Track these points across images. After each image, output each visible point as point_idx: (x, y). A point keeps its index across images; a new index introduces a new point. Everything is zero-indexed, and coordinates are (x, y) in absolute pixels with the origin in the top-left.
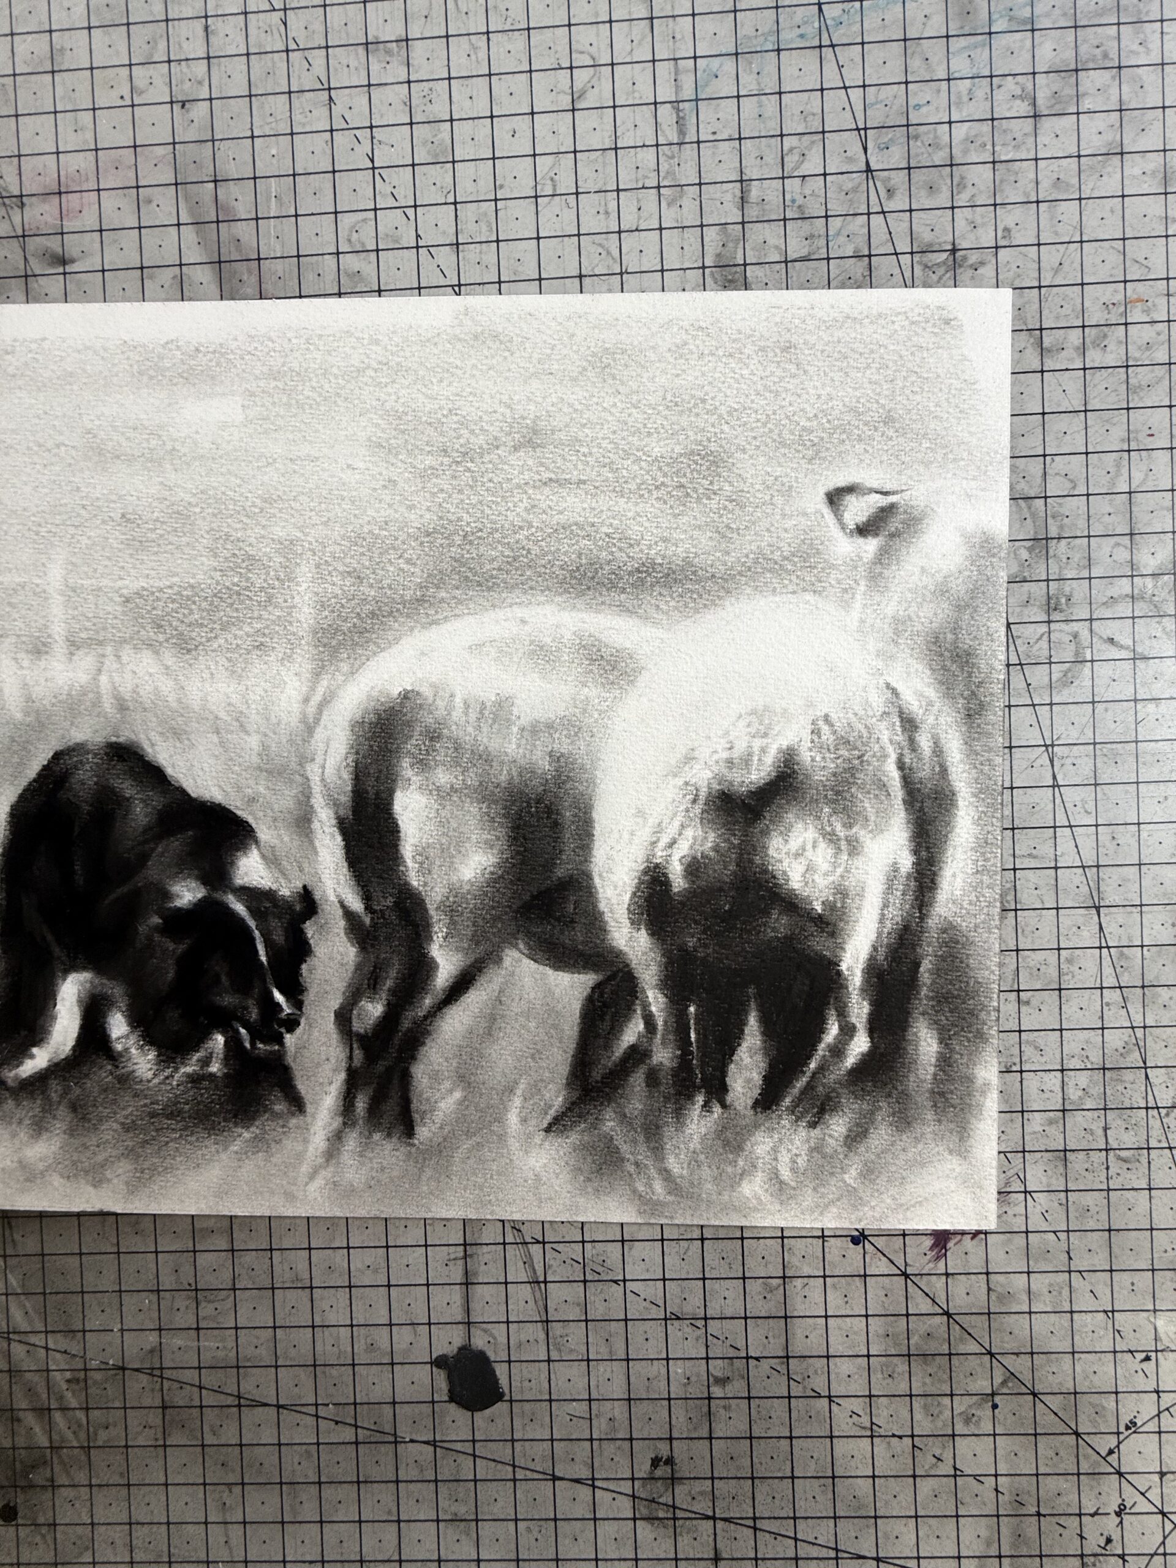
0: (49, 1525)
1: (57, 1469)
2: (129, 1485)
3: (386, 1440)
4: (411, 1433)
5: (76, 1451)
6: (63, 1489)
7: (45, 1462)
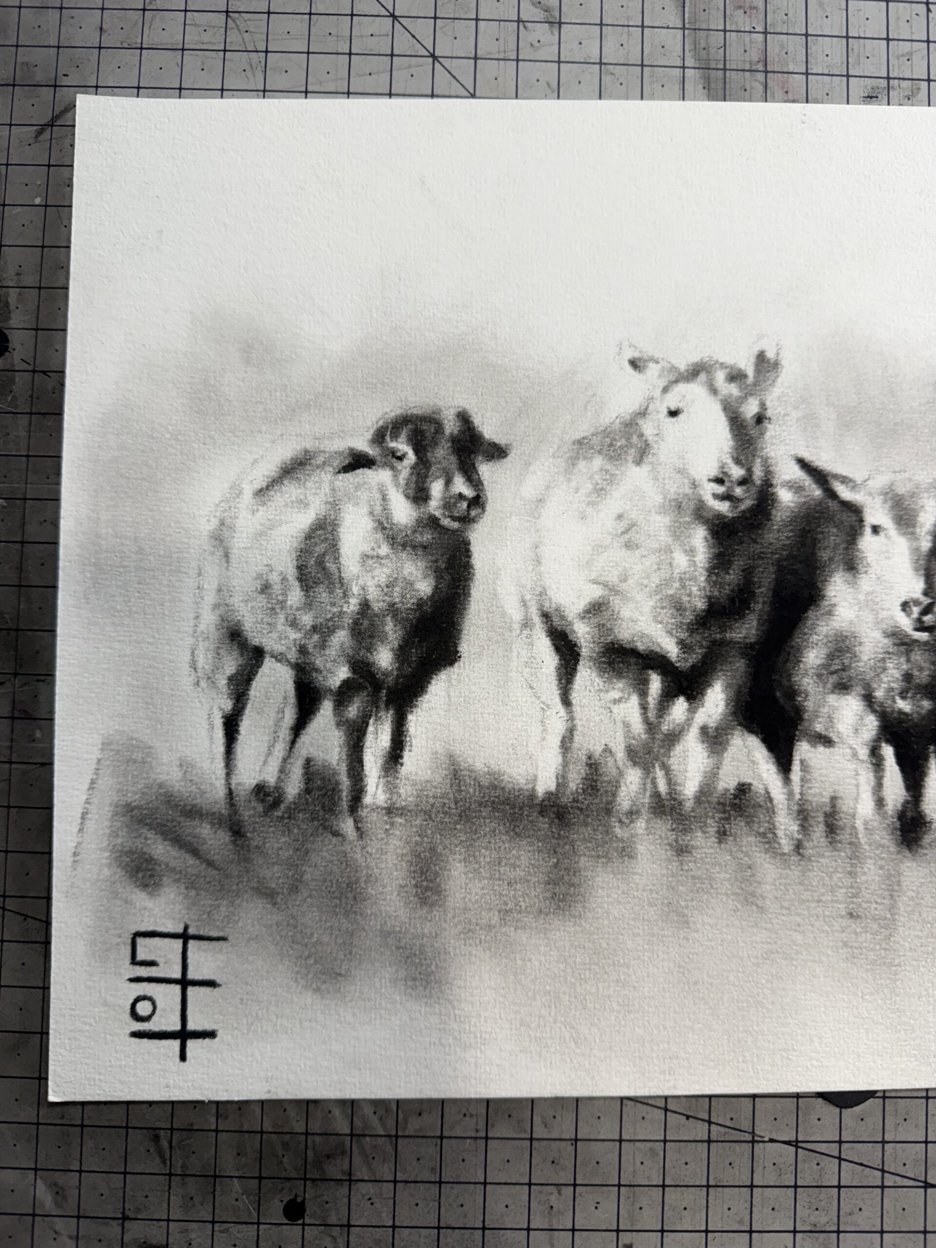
0: (342, 1226)
1: (357, 1159)
2: (440, 1182)
3: (743, 1139)
4: (771, 1132)
5: (381, 1141)
6: (362, 1184)
7: (343, 1153)
